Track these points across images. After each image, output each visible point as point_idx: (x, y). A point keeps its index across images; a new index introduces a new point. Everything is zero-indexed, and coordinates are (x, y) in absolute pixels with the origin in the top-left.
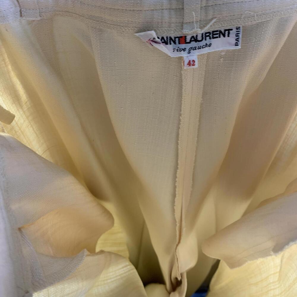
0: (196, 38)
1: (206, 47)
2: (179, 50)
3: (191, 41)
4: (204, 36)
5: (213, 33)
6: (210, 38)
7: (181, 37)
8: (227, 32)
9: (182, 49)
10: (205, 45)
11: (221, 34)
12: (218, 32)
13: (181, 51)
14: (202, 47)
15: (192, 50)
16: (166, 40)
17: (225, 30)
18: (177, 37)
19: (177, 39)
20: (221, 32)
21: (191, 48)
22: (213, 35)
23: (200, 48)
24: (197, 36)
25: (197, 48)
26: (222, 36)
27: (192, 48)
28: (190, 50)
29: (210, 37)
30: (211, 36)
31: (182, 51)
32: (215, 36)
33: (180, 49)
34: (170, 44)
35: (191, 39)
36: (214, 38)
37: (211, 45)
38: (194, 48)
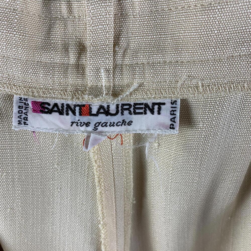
0: (107, 110)
1: (123, 125)
2: (79, 124)
3: (98, 113)
4: (120, 109)
5: (134, 106)
6: (130, 113)
7: (84, 106)
8: (156, 107)
9: (84, 122)
10: (122, 121)
11: (147, 109)
12: (143, 106)
13: (83, 125)
14: (117, 124)
15: (100, 126)
16: (60, 108)
17: (154, 104)
18: (78, 105)
19: (77, 109)
20: (146, 105)
21: (98, 123)
22: (135, 108)
23: (113, 126)
24: (108, 106)
25: (108, 124)
26: (148, 112)
27: (101, 124)
28: (97, 125)
29: (130, 111)
30: (132, 109)
31: (85, 126)
32: (137, 111)
33: (81, 123)
34: (67, 114)
35: (99, 109)
36: (135, 113)
37: (132, 124)
38: (104, 125)
